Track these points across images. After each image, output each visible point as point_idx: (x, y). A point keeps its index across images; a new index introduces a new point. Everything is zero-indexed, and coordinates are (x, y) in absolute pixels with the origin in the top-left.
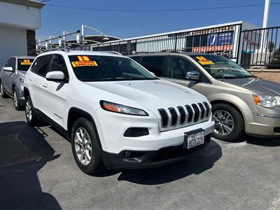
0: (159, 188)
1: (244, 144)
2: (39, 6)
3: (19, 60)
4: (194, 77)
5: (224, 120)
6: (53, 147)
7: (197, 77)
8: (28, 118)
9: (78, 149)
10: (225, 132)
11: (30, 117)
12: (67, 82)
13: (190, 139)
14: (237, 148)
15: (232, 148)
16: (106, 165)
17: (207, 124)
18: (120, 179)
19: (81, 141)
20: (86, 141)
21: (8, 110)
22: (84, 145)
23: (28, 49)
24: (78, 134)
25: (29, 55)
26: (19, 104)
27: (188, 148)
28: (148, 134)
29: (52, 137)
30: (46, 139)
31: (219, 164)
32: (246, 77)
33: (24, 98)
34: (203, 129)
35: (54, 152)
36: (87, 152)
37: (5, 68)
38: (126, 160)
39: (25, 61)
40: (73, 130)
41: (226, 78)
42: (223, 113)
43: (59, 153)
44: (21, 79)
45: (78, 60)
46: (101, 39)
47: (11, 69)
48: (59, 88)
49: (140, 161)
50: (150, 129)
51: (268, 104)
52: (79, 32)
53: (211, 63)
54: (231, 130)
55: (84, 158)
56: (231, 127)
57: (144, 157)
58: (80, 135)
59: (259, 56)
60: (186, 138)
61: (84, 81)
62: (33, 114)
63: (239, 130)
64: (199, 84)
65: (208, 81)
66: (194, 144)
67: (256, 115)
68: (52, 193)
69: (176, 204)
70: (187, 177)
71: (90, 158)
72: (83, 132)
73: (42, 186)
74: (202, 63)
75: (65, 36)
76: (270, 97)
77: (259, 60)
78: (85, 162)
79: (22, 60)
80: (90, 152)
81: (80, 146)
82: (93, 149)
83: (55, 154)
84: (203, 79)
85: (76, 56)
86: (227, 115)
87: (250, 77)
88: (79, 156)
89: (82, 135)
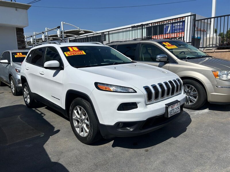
0: (147, 151)
1: (207, 110)
2: (26, 7)
3: (12, 53)
4: (163, 59)
5: (189, 93)
6: (51, 124)
7: (165, 59)
8: (26, 102)
9: (76, 124)
10: (191, 102)
11: (29, 101)
12: (63, 69)
13: (170, 109)
14: (202, 114)
15: (198, 114)
16: (103, 135)
17: (181, 96)
18: (114, 146)
19: (79, 117)
20: (83, 117)
21: (6, 96)
22: (82, 120)
23: (18, 44)
24: (75, 112)
25: (19, 49)
26: (16, 90)
27: (169, 116)
28: (137, 107)
29: (49, 116)
30: (45, 117)
31: (190, 128)
32: (203, 57)
33: (21, 85)
34: (179, 100)
35: (54, 128)
36: (85, 126)
37: (2, 61)
38: (120, 130)
39: (18, 54)
40: (71, 108)
41: (189, 58)
42: (188, 87)
43: (59, 129)
44: (16, 70)
45: (69, 50)
46: (77, 33)
47: (6, 61)
48: (55, 75)
49: (132, 130)
50: (139, 103)
51: (224, 77)
52: (59, 27)
53: (175, 47)
54: (196, 100)
55: (82, 131)
56: (195, 97)
57: (135, 126)
58: (78, 112)
59: (211, 40)
60: (167, 108)
61: (77, 67)
62: (30, 98)
63: (202, 100)
64: (167, 65)
65: (175, 62)
66: (173, 114)
67: (216, 87)
68: (60, 162)
69: (164, 162)
70: (168, 141)
71: (88, 131)
72: (80, 109)
73: (50, 156)
74: (169, 48)
75: (47, 31)
76: (226, 72)
77: (211, 43)
78: (84, 134)
79: (16, 53)
80: (87, 125)
81: (78, 122)
82: (90, 123)
83: (55, 130)
84: (170, 60)
85: (67, 47)
86: (192, 88)
87: (206, 57)
88: (78, 130)
89: (80, 112)
